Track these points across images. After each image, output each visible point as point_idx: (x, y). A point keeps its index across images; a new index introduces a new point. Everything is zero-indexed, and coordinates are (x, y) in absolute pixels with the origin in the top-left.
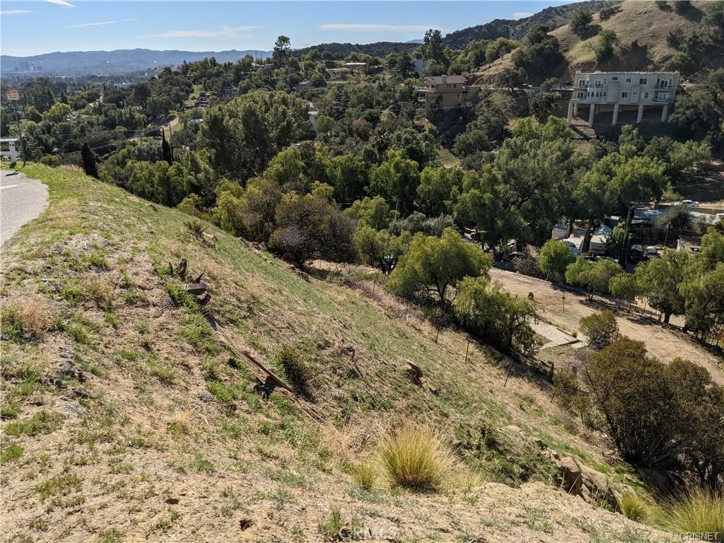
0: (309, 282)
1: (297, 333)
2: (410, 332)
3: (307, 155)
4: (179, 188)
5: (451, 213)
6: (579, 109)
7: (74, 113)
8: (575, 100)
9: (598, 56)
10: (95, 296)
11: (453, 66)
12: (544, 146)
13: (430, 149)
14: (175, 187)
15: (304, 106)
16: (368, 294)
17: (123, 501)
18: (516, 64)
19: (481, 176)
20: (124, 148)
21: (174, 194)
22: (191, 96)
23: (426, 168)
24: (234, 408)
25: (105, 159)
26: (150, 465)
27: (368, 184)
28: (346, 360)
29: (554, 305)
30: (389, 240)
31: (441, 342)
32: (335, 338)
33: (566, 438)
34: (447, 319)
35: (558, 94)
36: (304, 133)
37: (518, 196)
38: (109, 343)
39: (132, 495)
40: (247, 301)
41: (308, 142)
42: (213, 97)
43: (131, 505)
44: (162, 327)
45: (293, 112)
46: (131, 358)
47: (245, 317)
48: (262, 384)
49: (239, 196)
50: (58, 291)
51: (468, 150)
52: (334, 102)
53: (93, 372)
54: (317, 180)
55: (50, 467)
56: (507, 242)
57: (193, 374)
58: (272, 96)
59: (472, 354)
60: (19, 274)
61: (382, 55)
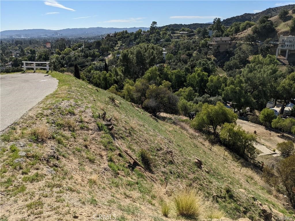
0: (157, 122)
1: (149, 144)
2: (199, 145)
3: (161, 70)
4: (110, 82)
5: (221, 95)
6: (281, 52)
7: (73, 52)
8: (279, 47)
9: (291, 29)
10: (68, 125)
11: (225, 33)
12: (264, 68)
13: (213, 68)
14: (108, 81)
15: (161, 50)
16: (183, 128)
17: (57, 215)
18: (253, 32)
19: (235, 80)
20: (91, 65)
21: (108, 84)
22: (117, 45)
23: (211, 76)
24: (118, 174)
25: (83, 70)
26: (72, 199)
27: (186, 81)
28: (169, 156)
29: (266, 137)
30: (193, 105)
31: (213, 150)
32: (165, 147)
33: (267, 196)
34: (216, 140)
35: (272, 45)
36: (160, 61)
37: (252, 89)
38: (71, 144)
39: (61, 212)
40: (129, 129)
41: (162, 64)
42: (125, 46)
43: (59, 217)
44: (93, 139)
45: (156, 52)
46: (79, 151)
47: (127, 136)
48: (131, 164)
49: (132, 85)
50: (54, 123)
51: (230, 68)
52: (174, 48)
53: (63, 156)
54: (165, 80)
55: (34, 197)
56: (246, 108)
57: (103, 159)
58: (148, 46)
59: (226, 156)
60: (41, 116)
61: (195, 28)
